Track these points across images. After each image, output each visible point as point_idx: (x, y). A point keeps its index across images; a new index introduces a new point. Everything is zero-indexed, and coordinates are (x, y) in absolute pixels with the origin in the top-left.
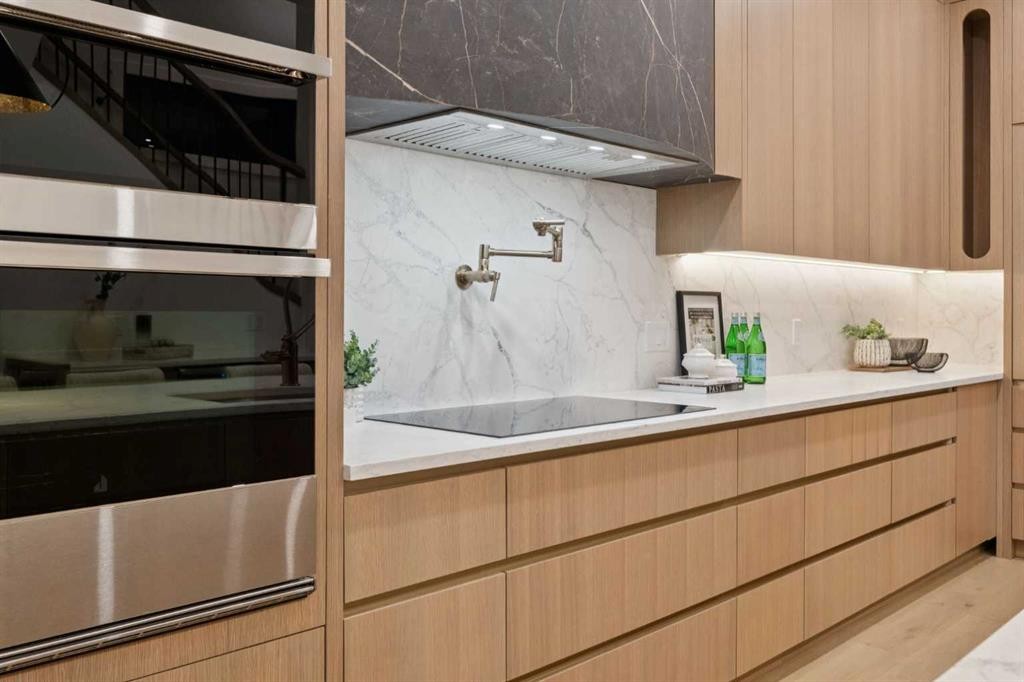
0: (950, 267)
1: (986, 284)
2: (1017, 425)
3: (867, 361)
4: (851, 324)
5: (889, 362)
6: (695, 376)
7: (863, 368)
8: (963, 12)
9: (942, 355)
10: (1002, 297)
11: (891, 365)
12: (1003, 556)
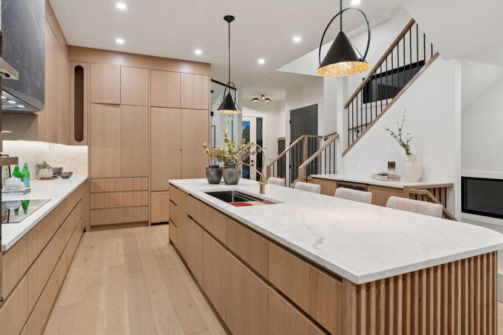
0: (69, 144)
1: (82, 150)
2: (92, 192)
3: (45, 176)
4: (39, 163)
5: (52, 176)
6: (12, 188)
7: (42, 179)
8: (75, 65)
9: (71, 173)
10: (87, 153)
11: (53, 177)
12: (88, 232)
